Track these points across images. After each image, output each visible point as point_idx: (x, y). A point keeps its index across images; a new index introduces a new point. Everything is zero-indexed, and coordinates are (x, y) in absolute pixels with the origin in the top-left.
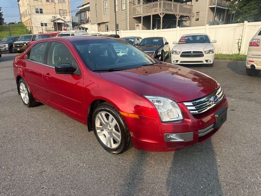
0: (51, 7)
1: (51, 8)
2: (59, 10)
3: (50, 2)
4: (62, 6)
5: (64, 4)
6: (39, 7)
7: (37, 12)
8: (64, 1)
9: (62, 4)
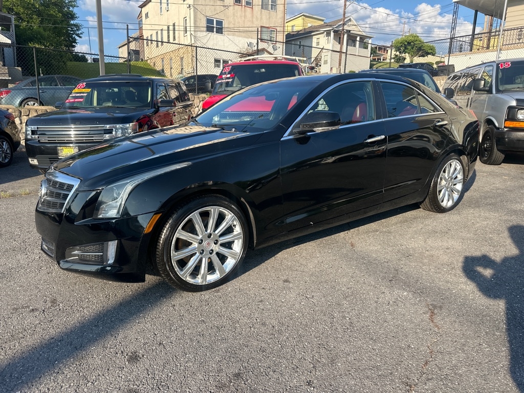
0: (243, 18)
1: (244, 21)
2: (261, 27)
3: (243, 4)
4: (268, 17)
5: (273, 13)
6: (217, 16)
7: (210, 29)
8: (274, 6)
9: (269, 13)
